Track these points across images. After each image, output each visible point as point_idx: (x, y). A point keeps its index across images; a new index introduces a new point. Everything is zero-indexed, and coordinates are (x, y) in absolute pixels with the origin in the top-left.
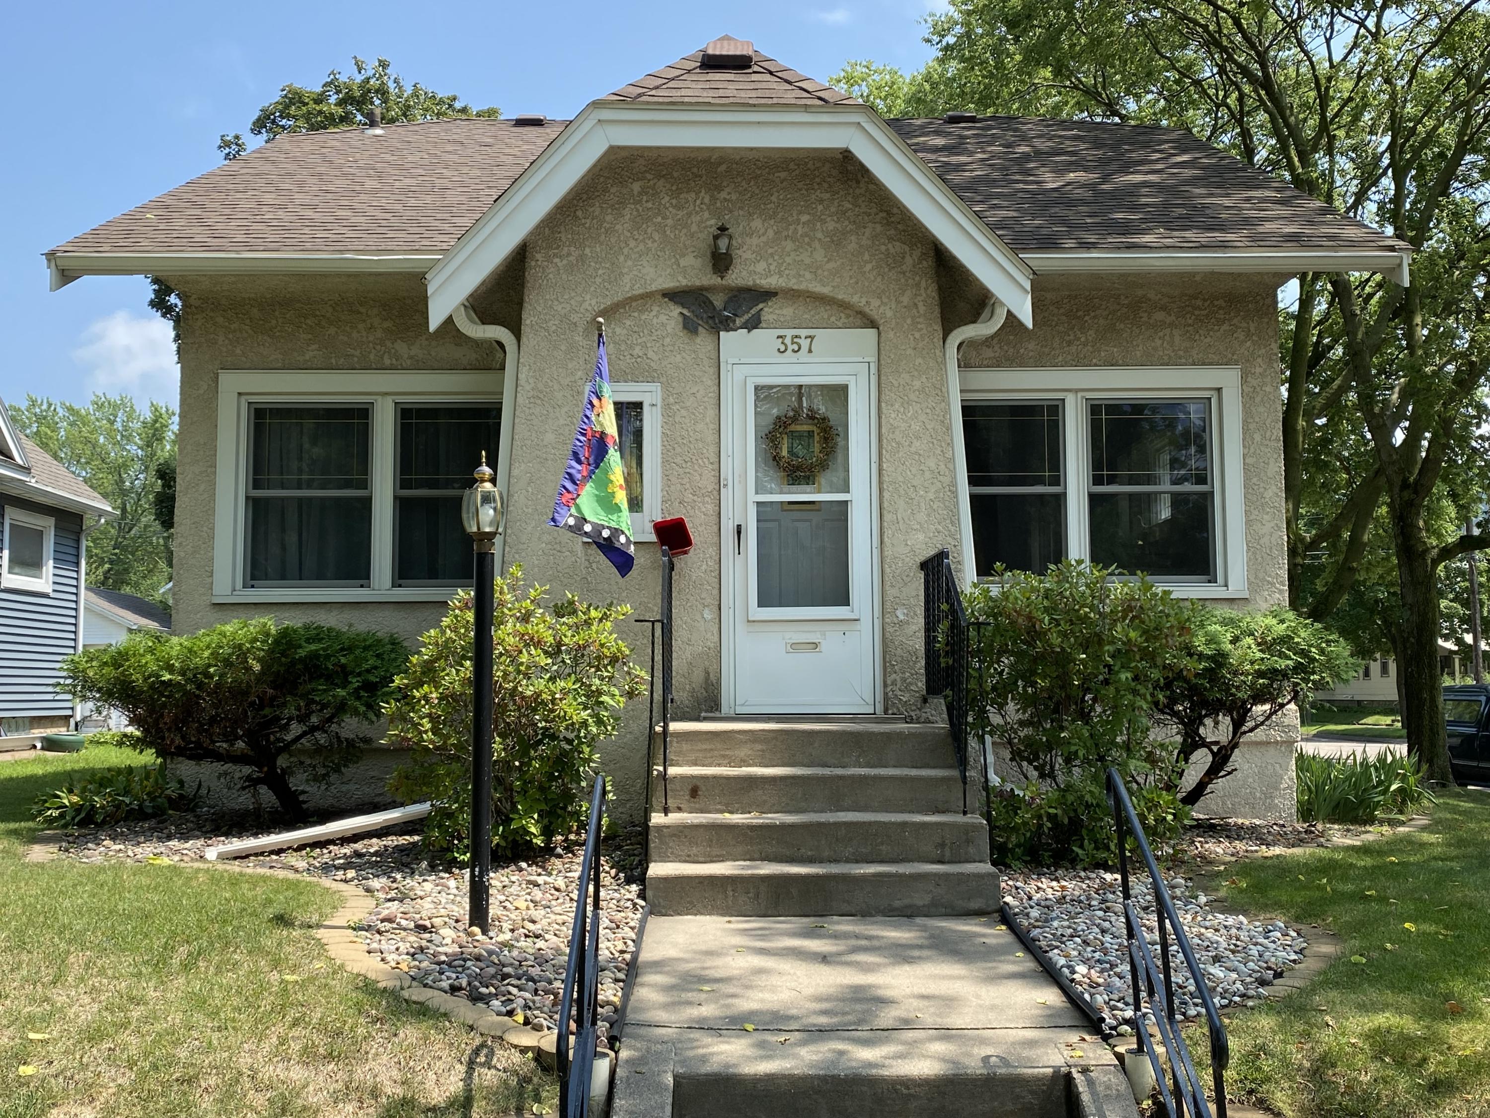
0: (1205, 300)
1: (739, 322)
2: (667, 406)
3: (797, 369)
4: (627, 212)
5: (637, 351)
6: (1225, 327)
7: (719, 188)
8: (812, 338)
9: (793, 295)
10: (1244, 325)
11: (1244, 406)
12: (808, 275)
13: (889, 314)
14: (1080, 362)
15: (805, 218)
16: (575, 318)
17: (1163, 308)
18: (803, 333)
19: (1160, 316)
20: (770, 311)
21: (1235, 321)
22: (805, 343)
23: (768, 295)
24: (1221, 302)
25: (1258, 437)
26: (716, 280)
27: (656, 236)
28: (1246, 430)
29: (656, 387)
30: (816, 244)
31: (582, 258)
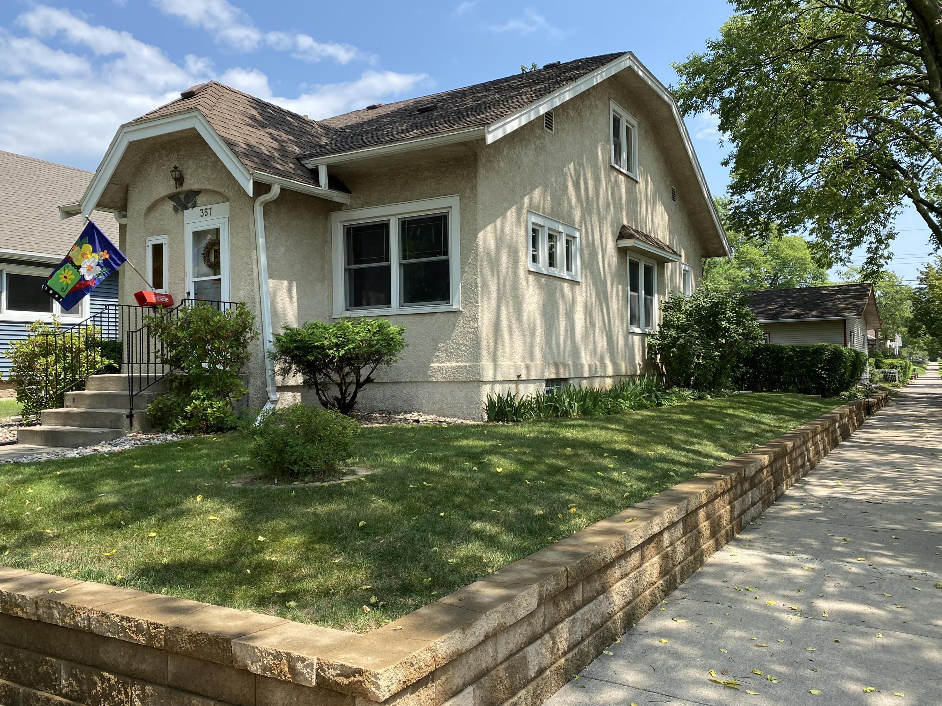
0: (445, 163)
1: (190, 205)
2: (170, 244)
3: (207, 223)
4: (154, 166)
5: (162, 222)
6: (453, 175)
7: (180, 150)
8: (211, 209)
9: (207, 191)
10: (461, 172)
11: (461, 215)
12: (206, 182)
13: (231, 195)
14: (394, 201)
15: (205, 157)
16: (141, 212)
17: (428, 169)
18: (208, 207)
19: (426, 173)
20: (200, 199)
21: (457, 172)
22: (208, 211)
23: (198, 192)
24: (452, 162)
25: (466, 229)
26: (179, 189)
27: (162, 174)
28: (462, 227)
29: (166, 236)
30: (208, 168)
31: (142, 187)
